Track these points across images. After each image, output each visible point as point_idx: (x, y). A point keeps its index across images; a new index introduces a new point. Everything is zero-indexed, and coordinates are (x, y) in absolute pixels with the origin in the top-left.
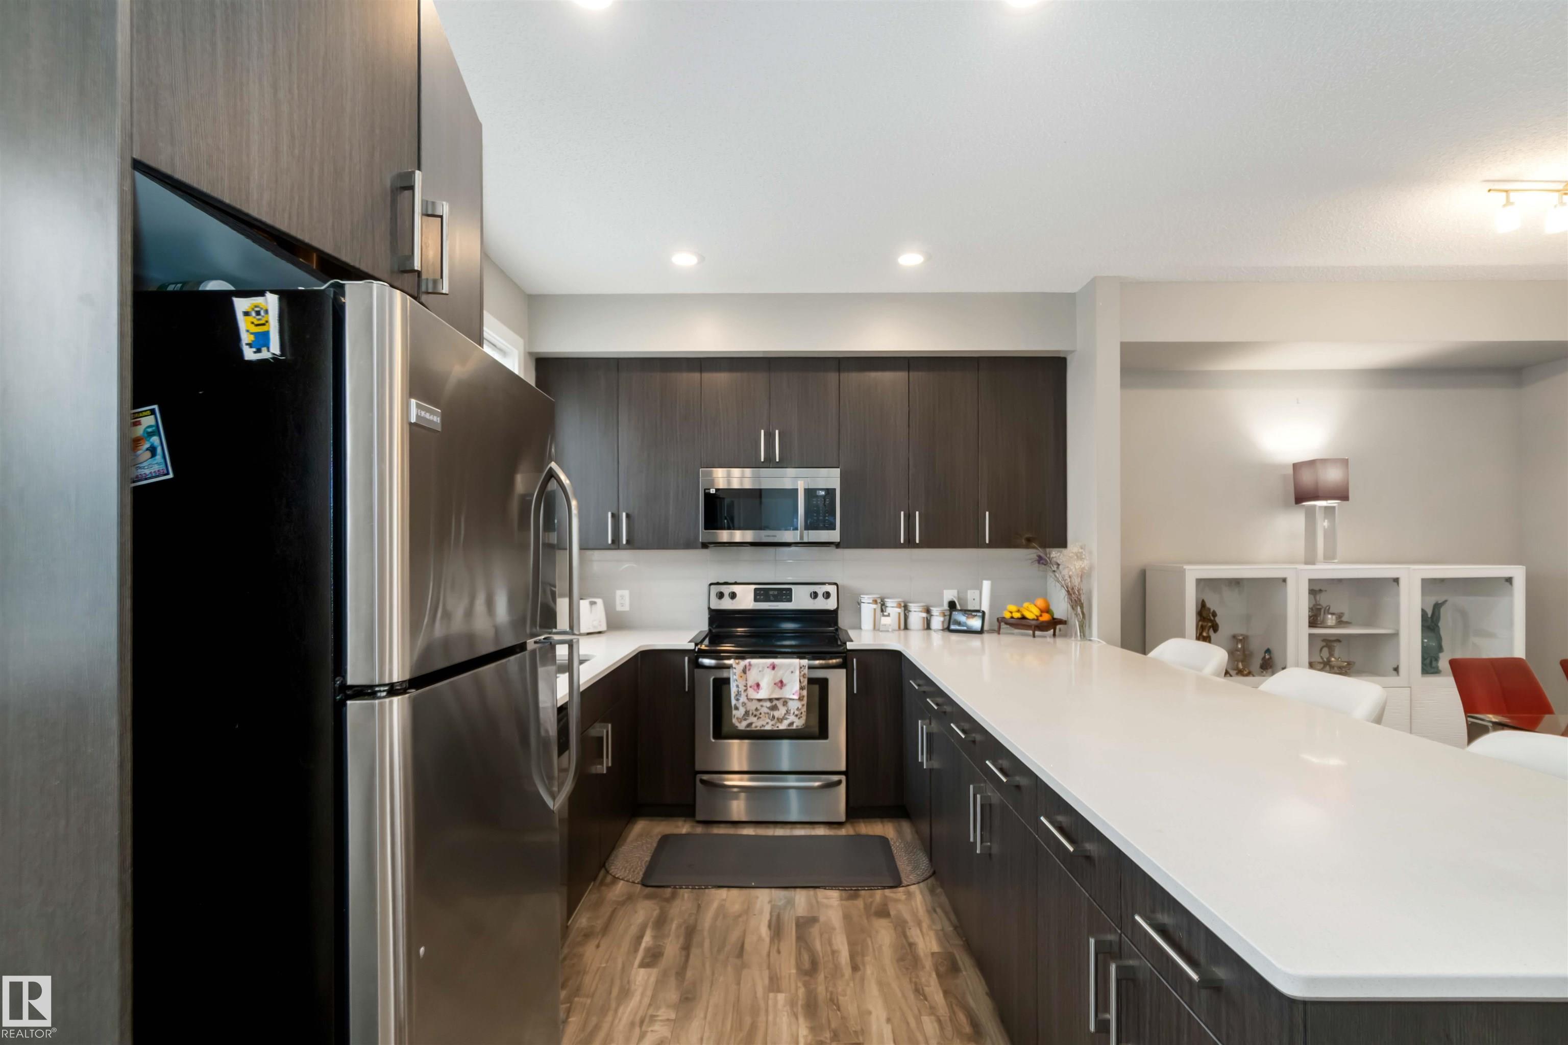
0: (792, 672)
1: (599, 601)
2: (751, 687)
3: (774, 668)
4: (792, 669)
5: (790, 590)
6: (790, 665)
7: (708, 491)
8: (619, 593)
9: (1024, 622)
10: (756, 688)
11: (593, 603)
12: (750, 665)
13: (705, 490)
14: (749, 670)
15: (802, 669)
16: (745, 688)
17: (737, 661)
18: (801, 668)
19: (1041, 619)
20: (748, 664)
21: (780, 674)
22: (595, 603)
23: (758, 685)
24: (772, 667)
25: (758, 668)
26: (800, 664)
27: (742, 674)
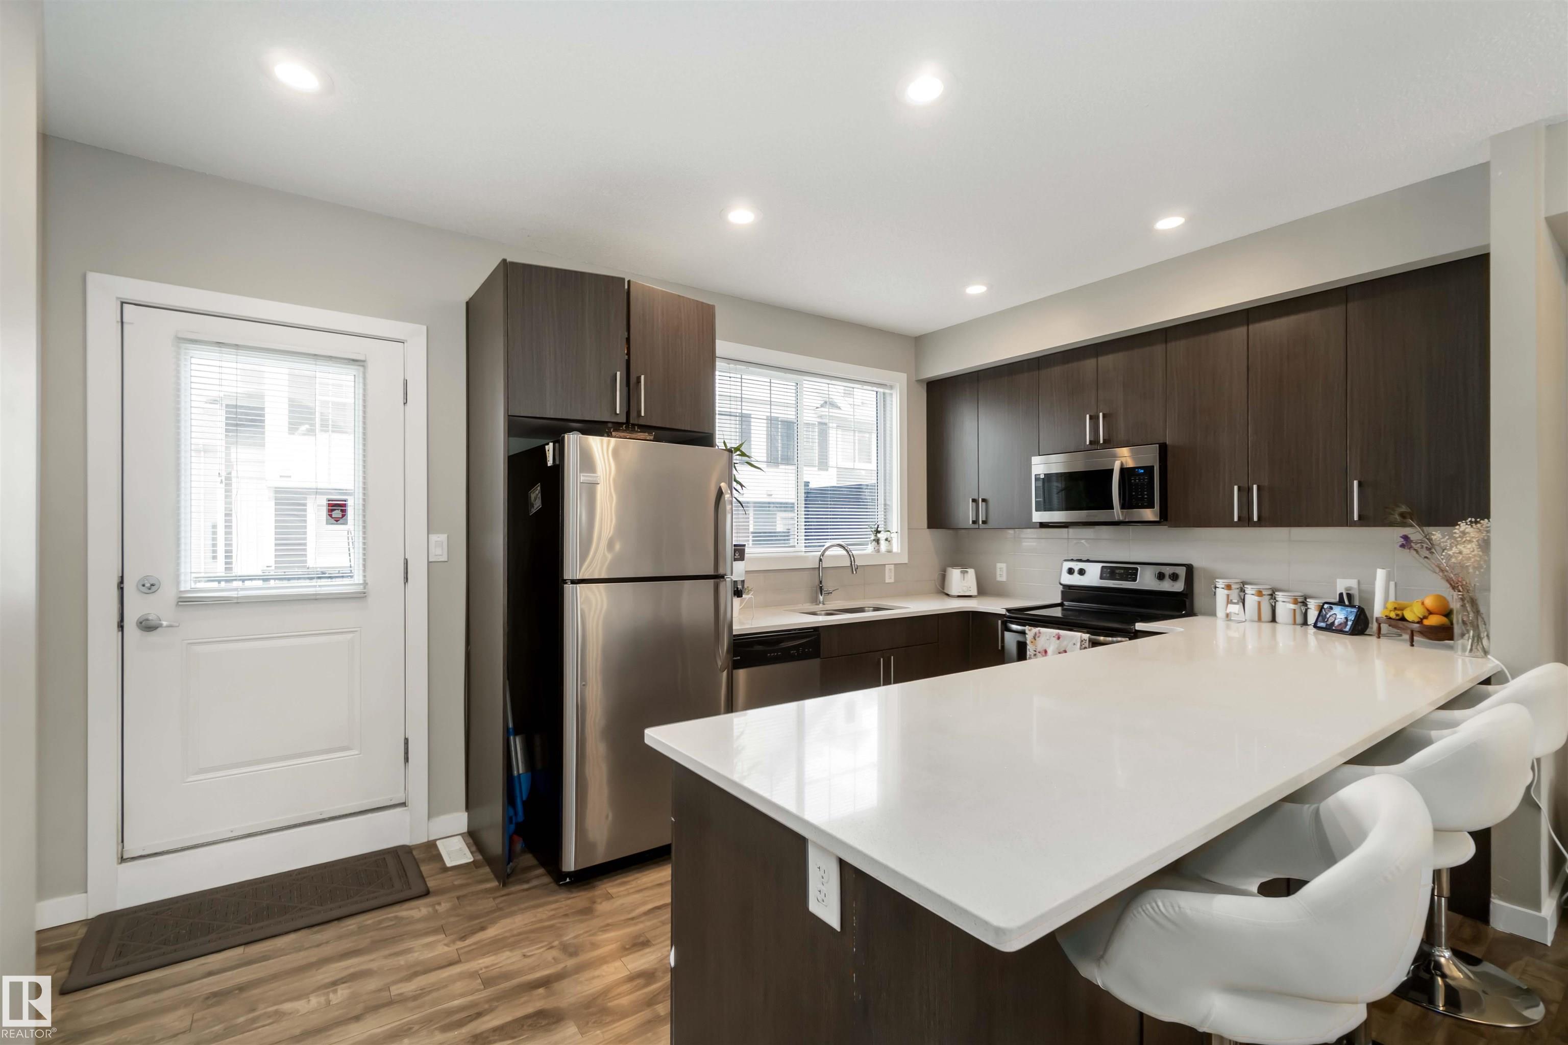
0: (1074, 644)
1: (970, 570)
2: (1039, 652)
3: (1059, 638)
4: (1074, 641)
5: (1137, 569)
6: (1072, 637)
7: (1039, 476)
8: (999, 565)
9: (1401, 623)
10: (1044, 654)
11: (964, 573)
12: (1040, 633)
13: (1035, 475)
14: (1039, 637)
15: (1083, 643)
16: (1035, 653)
17: (1030, 628)
18: (1082, 641)
19: (1426, 622)
20: (1037, 632)
21: (1064, 644)
22: (967, 572)
23: (1046, 652)
24: (1057, 637)
25: (1046, 636)
26: (1081, 637)
27: (1033, 640)
